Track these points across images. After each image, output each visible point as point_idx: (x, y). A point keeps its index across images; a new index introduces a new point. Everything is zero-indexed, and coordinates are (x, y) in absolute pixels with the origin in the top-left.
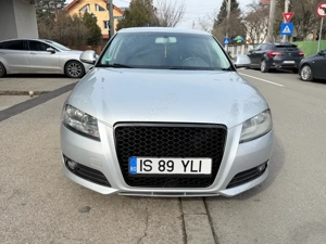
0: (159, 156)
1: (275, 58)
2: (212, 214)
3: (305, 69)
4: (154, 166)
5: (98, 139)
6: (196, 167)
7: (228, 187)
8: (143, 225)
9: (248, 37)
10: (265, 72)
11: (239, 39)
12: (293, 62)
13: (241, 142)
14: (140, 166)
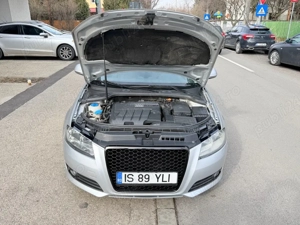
0: (139, 171)
1: (249, 41)
2: (178, 208)
3: (274, 54)
4: (135, 178)
5: (93, 157)
6: (166, 179)
7: (190, 191)
8: (127, 219)
9: (227, 12)
10: (239, 53)
11: (218, 14)
12: (265, 45)
13: (200, 158)
14: (124, 178)
